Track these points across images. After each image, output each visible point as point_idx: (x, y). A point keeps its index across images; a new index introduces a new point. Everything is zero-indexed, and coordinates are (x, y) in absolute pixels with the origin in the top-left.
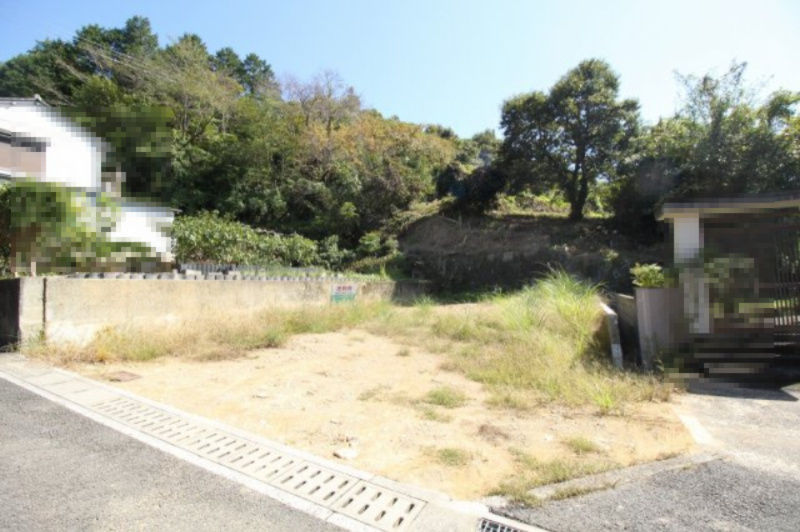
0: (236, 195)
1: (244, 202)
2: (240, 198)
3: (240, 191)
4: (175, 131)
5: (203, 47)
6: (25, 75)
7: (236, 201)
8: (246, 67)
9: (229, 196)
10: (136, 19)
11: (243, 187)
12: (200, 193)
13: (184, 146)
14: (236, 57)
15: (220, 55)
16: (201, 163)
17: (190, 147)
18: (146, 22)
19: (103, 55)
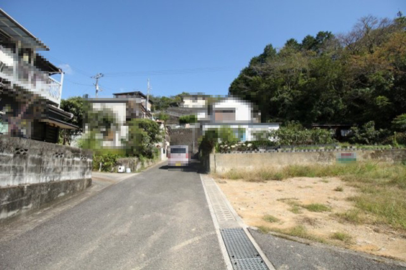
0: (316, 108)
1: (320, 111)
2: (319, 109)
3: (318, 106)
4: (284, 87)
5: (296, 42)
6: (237, 85)
7: (316, 112)
8: (317, 41)
9: (312, 110)
10: (267, 47)
11: (320, 104)
12: (298, 111)
13: (290, 92)
14: (312, 38)
15: (304, 41)
16: (298, 97)
17: (292, 91)
18: (270, 46)
19: (258, 67)
